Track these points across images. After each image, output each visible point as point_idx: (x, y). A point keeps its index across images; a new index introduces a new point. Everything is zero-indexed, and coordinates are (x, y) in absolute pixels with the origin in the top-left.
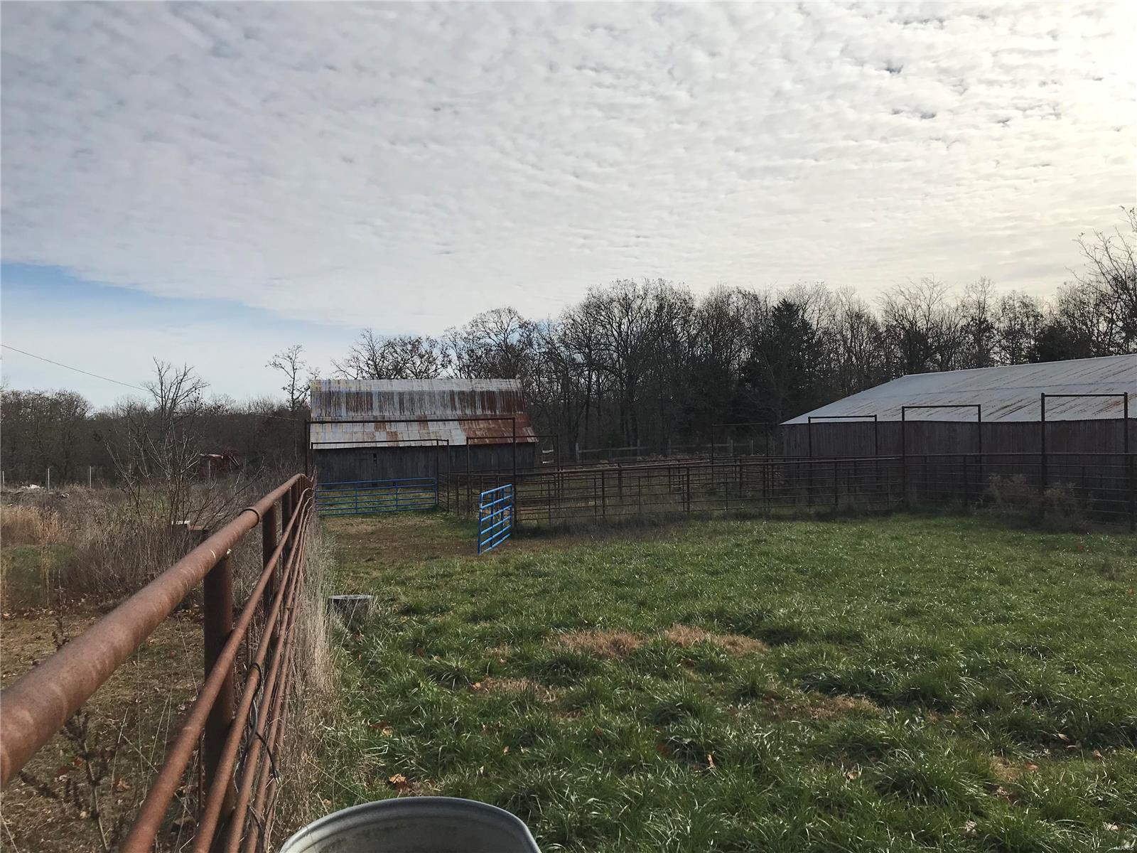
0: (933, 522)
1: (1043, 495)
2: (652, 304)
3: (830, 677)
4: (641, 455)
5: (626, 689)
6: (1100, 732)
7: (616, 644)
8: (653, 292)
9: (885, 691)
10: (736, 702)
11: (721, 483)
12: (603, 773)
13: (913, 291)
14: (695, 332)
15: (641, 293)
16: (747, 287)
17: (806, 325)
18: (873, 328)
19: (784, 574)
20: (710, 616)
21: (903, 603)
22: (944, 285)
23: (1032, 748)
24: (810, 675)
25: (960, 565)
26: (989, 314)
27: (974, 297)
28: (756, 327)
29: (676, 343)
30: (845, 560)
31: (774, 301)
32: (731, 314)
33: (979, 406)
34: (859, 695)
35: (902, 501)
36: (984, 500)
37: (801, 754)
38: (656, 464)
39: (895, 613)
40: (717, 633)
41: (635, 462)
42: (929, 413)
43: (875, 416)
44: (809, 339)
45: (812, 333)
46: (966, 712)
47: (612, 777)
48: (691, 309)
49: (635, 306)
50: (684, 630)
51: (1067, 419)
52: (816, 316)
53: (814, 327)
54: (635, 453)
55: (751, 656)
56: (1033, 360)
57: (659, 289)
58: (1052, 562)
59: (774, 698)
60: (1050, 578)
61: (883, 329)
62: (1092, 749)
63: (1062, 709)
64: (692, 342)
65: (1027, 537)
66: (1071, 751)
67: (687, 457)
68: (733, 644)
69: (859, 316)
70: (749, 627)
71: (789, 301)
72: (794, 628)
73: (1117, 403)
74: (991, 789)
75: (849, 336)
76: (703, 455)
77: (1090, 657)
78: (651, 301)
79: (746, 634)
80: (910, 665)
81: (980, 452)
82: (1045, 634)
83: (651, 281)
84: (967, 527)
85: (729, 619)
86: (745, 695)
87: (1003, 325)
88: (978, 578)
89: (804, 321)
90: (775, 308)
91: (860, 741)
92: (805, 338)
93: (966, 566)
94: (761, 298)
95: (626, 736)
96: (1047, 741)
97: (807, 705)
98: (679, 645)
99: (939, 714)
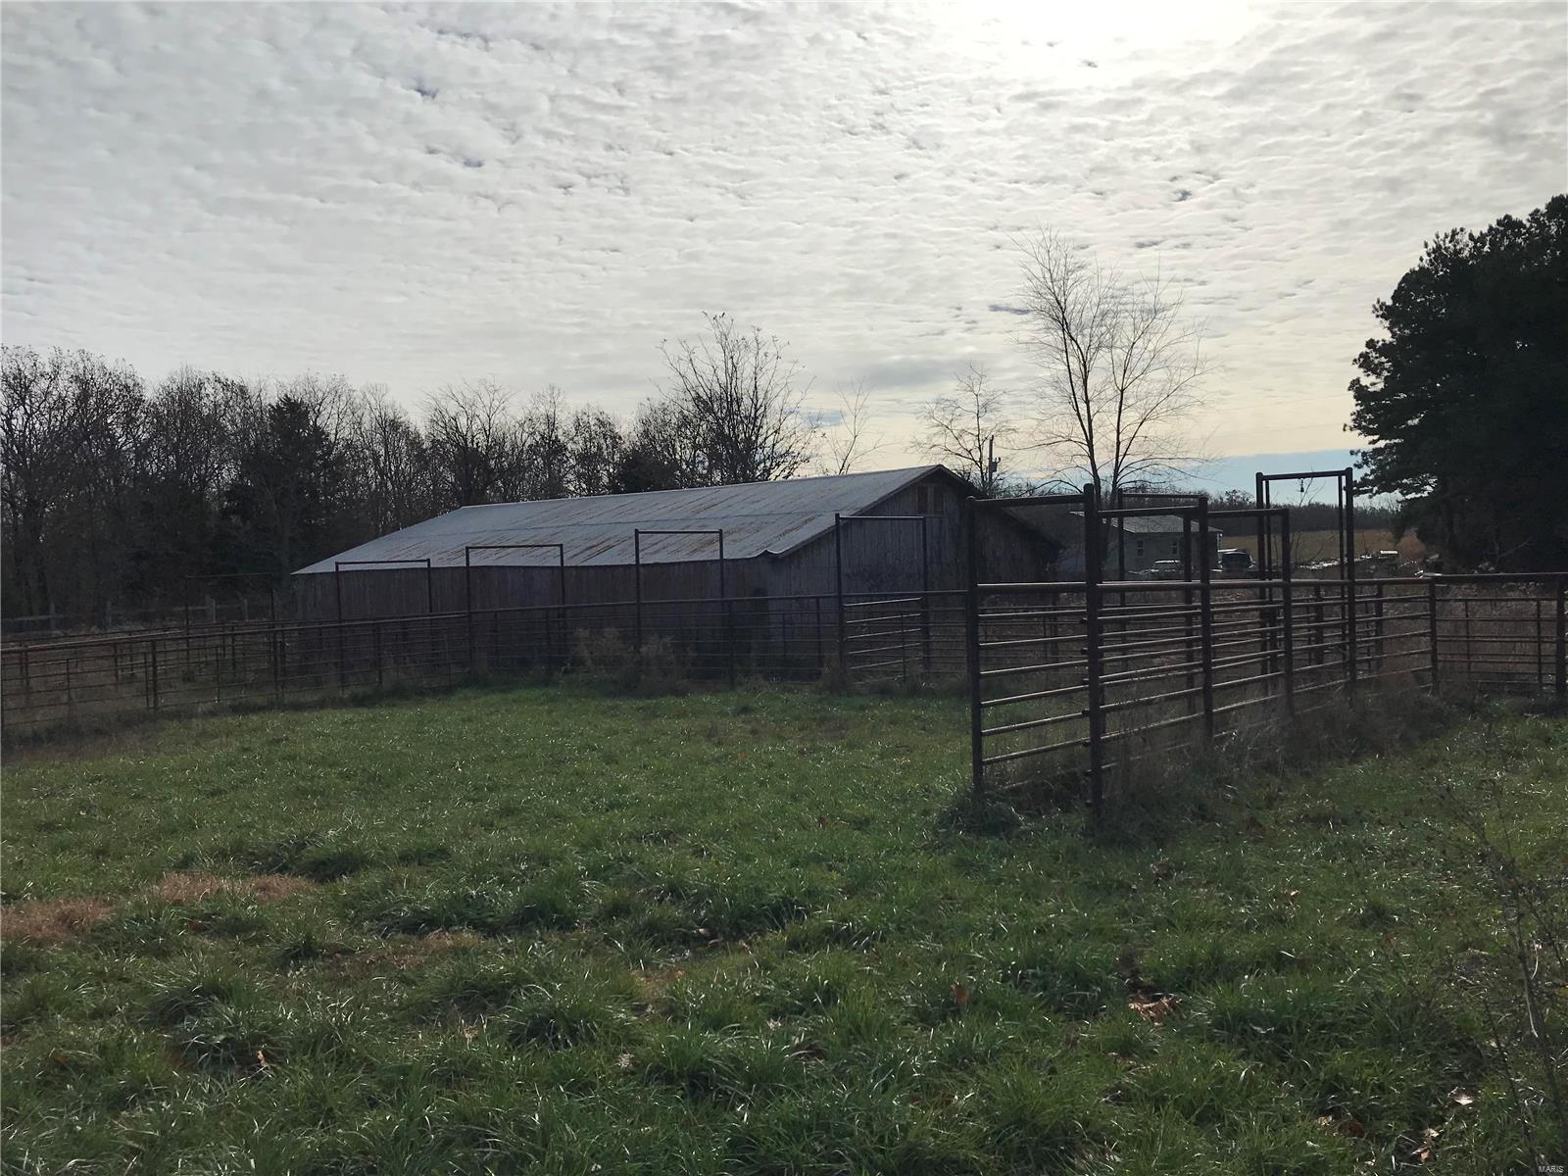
0: (510, 696)
1: (639, 653)
2: (66, 388)
3: (414, 910)
4: (58, 628)
5: (98, 984)
6: (742, 918)
7: (66, 920)
8: (70, 369)
9: (491, 916)
10: (284, 968)
11: (202, 663)
12: (81, 1119)
13: (469, 396)
14: (146, 436)
15: (48, 370)
16: (231, 375)
17: (319, 434)
18: (414, 443)
19: (322, 782)
20: (222, 855)
21: (492, 801)
22: (508, 390)
23: (671, 953)
24: (386, 912)
25: (554, 745)
26: (560, 431)
27: (542, 410)
28: (245, 433)
29: (114, 453)
30: (406, 755)
31: (272, 398)
32: (206, 411)
33: (561, 546)
34: (456, 928)
35: (469, 672)
36: (572, 664)
37: (393, 1020)
38: (88, 640)
39: (487, 814)
40: (236, 877)
41: (48, 639)
42: (498, 555)
43: (428, 560)
44: (325, 454)
45: (328, 446)
46: (594, 924)
47: (100, 1120)
48: (140, 401)
49: (35, 389)
50: (183, 880)
51: (661, 562)
52: (333, 421)
53: (332, 438)
54: (45, 624)
55: (294, 900)
56: (615, 490)
57: (81, 366)
58: (656, 731)
59: (339, 952)
60: (659, 750)
61: (427, 445)
62: (736, 939)
63: (698, 900)
64: (142, 452)
65: (625, 704)
66: (715, 946)
67: (142, 628)
68: (264, 889)
69: (394, 425)
70: (284, 861)
71: (296, 398)
72: (354, 853)
73: (711, 542)
74: (639, 1010)
75: (382, 452)
76: (169, 623)
77: (716, 834)
78: (66, 383)
79: (281, 871)
80: (518, 877)
81: (564, 602)
82: (665, 815)
83: (65, 353)
84: (552, 700)
85: (253, 854)
86: (295, 957)
87: (576, 446)
88: (579, 760)
89: (316, 428)
90: (272, 407)
91: (473, 986)
92: (319, 452)
93: (563, 745)
94: (252, 390)
95: (112, 1055)
96: (687, 940)
97: (389, 954)
98: (178, 903)
99: (562, 932)
